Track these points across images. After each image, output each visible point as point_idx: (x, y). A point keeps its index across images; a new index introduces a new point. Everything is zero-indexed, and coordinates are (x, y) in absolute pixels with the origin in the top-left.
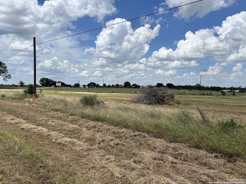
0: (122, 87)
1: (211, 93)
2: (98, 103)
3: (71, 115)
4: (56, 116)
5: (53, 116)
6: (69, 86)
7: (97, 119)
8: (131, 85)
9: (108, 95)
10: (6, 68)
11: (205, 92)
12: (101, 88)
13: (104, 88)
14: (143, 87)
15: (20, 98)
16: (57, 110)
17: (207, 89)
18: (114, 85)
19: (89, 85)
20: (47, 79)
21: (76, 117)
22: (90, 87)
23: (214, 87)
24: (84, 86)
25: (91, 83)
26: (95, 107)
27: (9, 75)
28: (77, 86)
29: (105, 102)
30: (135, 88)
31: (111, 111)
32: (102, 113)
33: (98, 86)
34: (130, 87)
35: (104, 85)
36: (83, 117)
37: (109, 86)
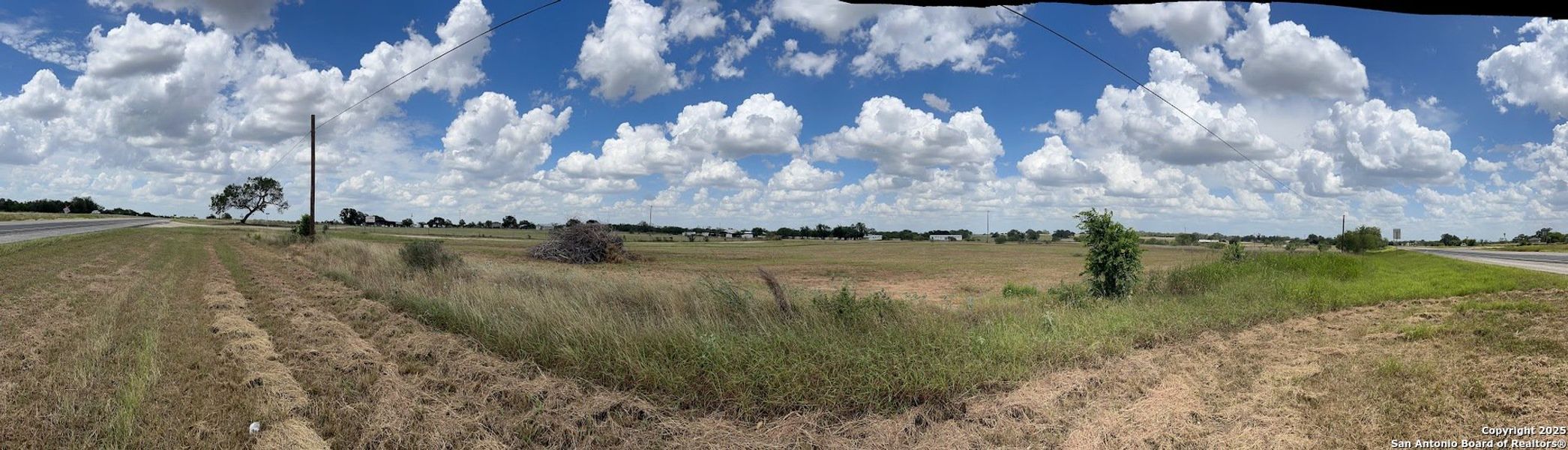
0: (499, 228)
1: (671, 238)
2: (445, 260)
3: (368, 296)
4: (329, 294)
5: (320, 293)
6: (394, 224)
7: (441, 321)
8: (518, 223)
9: (470, 242)
10: (281, 190)
11: (655, 236)
12: (455, 229)
13: (461, 228)
14: (542, 227)
15: (282, 244)
16: (336, 278)
17: (659, 230)
18: (482, 222)
19: (431, 223)
20: (353, 212)
21: (380, 306)
22: (434, 225)
23: (672, 228)
24: (422, 225)
25: (436, 219)
26: (437, 271)
27: (286, 204)
28: (408, 223)
29: (465, 259)
30: (525, 228)
31: (486, 291)
32: (456, 297)
33: (448, 225)
34: (516, 226)
35: (462, 223)
36: (400, 306)
37: (472, 225)
